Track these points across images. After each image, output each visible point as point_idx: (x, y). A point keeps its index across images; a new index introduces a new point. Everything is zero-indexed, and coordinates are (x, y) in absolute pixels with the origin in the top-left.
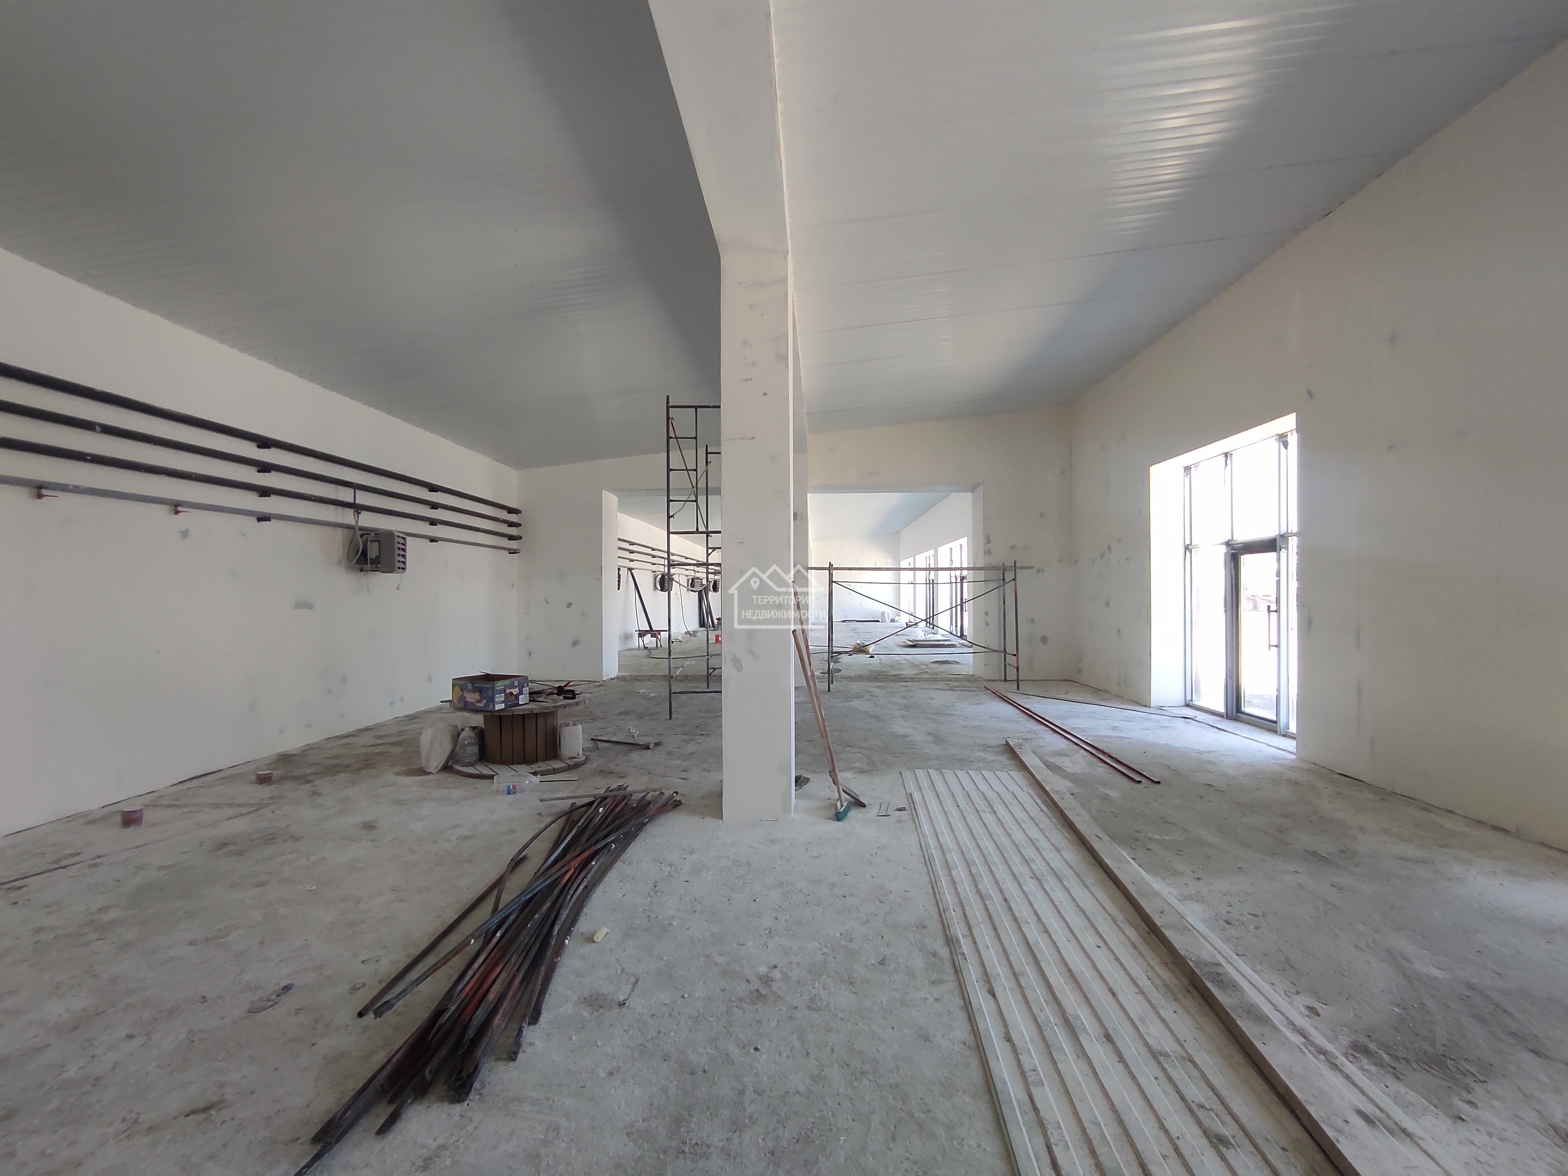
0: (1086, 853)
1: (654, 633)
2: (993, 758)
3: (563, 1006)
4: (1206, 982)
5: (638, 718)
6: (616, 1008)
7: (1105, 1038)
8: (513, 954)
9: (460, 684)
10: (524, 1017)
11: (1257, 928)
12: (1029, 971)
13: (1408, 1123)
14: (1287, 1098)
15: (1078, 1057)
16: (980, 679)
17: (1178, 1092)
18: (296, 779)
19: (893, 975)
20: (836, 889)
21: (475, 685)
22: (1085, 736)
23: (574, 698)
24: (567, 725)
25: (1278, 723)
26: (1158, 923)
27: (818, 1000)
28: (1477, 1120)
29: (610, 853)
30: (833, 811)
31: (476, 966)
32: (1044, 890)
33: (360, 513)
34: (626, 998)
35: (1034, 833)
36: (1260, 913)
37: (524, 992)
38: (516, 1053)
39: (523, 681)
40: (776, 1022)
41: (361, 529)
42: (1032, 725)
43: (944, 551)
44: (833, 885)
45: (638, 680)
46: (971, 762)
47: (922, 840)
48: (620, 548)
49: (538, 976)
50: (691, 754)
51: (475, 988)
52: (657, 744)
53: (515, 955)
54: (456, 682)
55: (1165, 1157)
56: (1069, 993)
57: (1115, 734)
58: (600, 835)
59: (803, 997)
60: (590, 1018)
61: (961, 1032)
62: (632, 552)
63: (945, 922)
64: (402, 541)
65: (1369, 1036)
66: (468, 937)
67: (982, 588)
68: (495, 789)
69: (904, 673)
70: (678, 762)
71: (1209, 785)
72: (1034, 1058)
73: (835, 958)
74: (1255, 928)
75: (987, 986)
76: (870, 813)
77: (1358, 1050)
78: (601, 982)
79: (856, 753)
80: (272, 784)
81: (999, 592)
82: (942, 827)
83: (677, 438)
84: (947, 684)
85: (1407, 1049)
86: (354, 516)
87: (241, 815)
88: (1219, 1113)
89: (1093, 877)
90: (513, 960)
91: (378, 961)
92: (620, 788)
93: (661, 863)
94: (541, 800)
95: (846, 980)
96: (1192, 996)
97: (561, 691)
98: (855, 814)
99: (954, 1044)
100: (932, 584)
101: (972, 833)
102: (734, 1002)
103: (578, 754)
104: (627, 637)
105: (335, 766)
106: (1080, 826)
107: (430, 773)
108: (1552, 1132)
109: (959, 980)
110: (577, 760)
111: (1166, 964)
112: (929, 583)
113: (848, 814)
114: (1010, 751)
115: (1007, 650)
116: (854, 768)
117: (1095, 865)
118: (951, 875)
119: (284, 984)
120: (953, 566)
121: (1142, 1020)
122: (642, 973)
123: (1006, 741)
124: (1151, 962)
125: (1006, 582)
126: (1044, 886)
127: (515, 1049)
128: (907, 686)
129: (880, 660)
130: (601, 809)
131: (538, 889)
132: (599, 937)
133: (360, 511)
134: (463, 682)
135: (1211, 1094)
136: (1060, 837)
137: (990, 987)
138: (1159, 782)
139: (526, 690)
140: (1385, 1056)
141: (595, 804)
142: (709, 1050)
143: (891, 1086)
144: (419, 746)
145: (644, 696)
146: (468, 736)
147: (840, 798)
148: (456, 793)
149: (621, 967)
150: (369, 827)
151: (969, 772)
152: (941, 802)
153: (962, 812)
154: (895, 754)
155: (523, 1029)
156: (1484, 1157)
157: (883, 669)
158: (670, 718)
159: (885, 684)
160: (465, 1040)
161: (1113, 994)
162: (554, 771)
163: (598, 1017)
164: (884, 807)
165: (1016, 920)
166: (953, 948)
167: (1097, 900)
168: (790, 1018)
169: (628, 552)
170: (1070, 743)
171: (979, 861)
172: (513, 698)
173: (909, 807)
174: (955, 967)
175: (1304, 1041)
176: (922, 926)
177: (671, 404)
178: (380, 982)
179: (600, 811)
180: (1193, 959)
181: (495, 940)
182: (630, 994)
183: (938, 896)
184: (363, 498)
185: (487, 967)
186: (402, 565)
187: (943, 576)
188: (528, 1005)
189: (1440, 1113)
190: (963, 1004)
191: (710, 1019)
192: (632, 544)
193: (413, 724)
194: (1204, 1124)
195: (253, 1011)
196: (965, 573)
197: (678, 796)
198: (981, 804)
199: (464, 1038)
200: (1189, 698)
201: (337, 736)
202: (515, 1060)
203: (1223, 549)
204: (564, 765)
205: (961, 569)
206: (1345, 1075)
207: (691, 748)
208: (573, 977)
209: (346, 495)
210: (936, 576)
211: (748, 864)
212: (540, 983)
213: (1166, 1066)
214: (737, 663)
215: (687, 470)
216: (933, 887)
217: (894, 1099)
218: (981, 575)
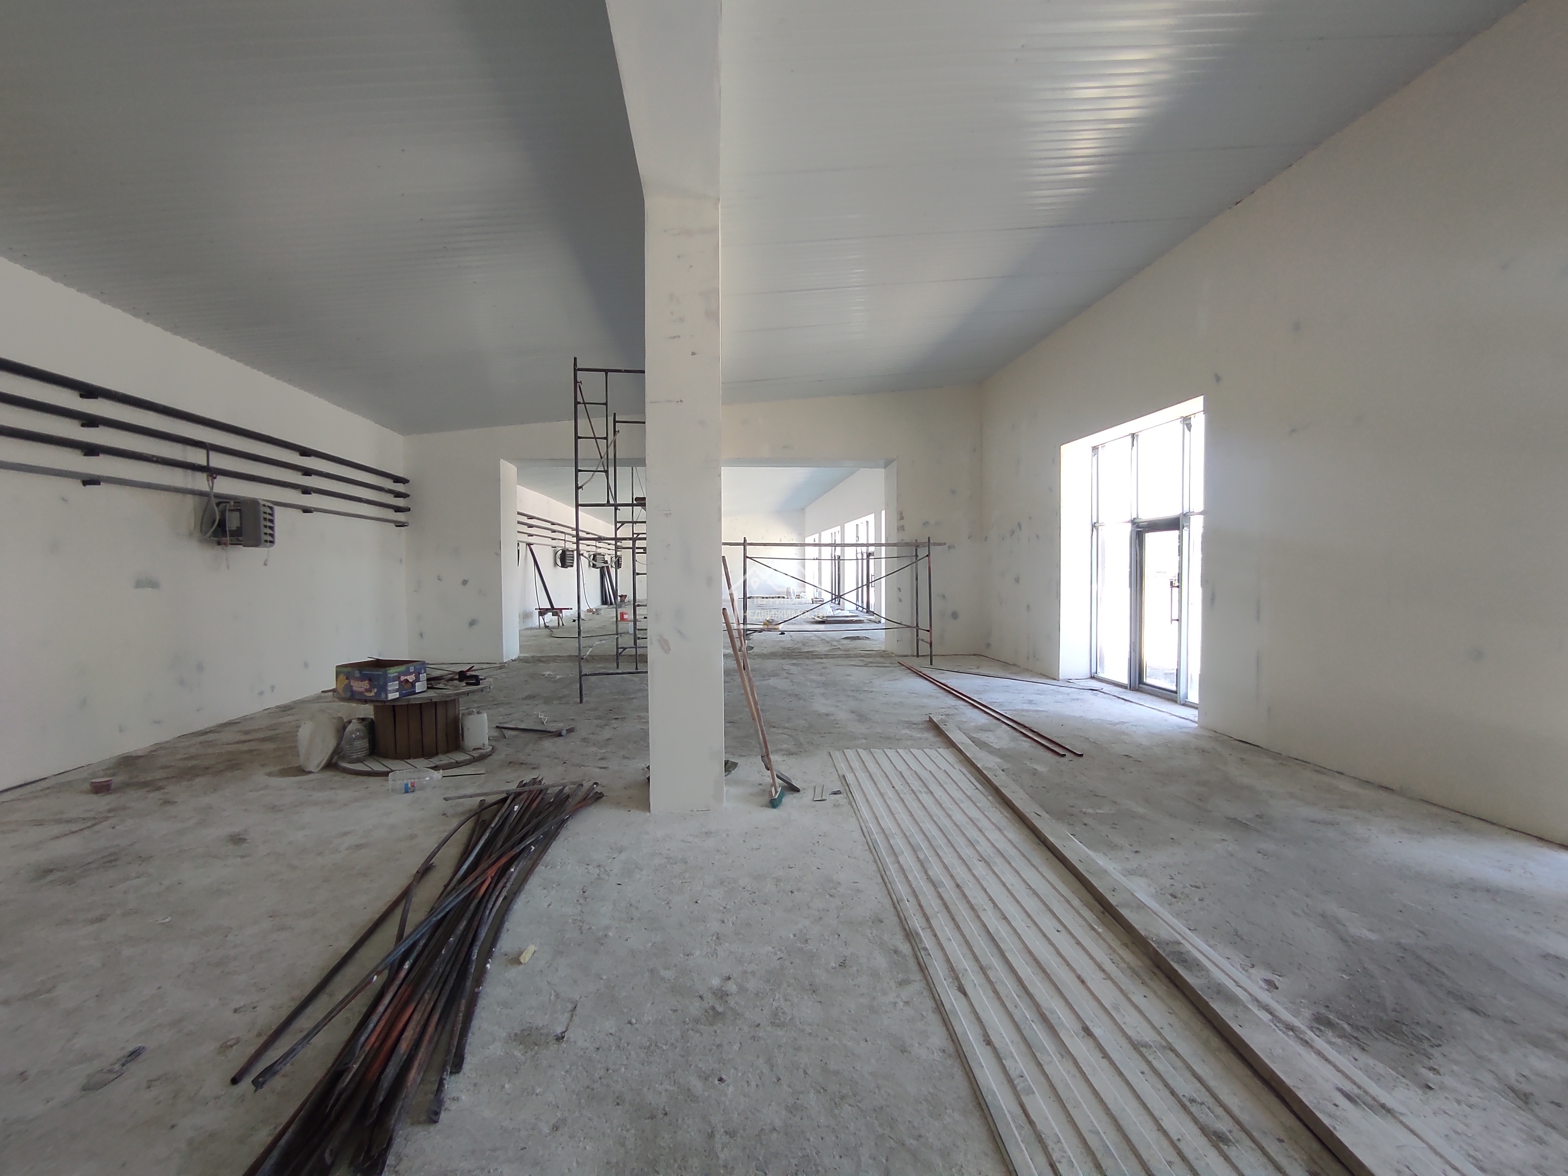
0: (1026, 831)
1: (556, 612)
2: (919, 735)
3: (490, 1047)
4: (1172, 963)
5: (546, 703)
6: (553, 1044)
7: (1084, 1032)
8: (426, 989)
9: (346, 671)
10: (444, 1066)
11: (1201, 900)
12: (995, 962)
13: (1385, 1097)
14: (1273, 1084)
15: (1062, 1056)
16: (893, 655)
17: (1167, 1085)
18: (145, 784)
19: (857, 978)
20: (782, 884)
21: (363, 672)
22: (1003, 710)
23: (477, 683)
24: (470, 714)
25: (1178, 693)
26: (1114, 903)
27: (780, 1014)
28: (1442, 1087)
29: (529, 857)
30: (767, 797)
31: (381, 1008)
32: (994, 872)
33: (215, 478)
34: (564, 1029)
35: (974, 813)
36: (1199, 884)
37: (441, 1034)
38: (437, 1114)
39: (419, 666)
40: (739, 1045)
41: (217, 496)
42: (951, 701)
43: (850, 527)
44: (778, 880)
45: (541, 661)
46: (898, 740)
47: (863, 825)
48: (519, 523)
49: (457, 1016)
50: (608, 740)
51: (381, 1037)
52: (570, 731)
53: (429, 991)
54: (341, 669)
55: (1170, 1163)
56: (1039, 984)
57: (1031, 707)
58: (518, 836)
59: (764, 1012)
60: (524, 1059)
61: (938, 1038)
62: (531, 526)
63: (901, 914)
64: (269, 511)
65: (1327, 1007)
66: (369, 975)
67: (896, 564)
68: (390, 788)
69: (817, 649)
70: (594, 749)
71: (1127, 756)
72: (1019, 1064)
73: (792, 963)
74: (1199, 900)
75: (956, 984)
76: (805, 798)
77: (1321, 1022)
78: (533, 1012)
79: (782, 733)
80: (111, 793)
81: (912, 568)
82: (882, 811)
83: (585, 403)
84: (860, 660)
85: (1363, 1017)
86: (208, 480)
87: (73, 833)
88: (1210, 1106)
89: (1038, 856)
90: (427, 997)
91: (254, 1008)
92: (534, 781)
93: (588, 865)
94: (446, 799)
95: (808, 988)
96: (1158, 978)
97: (462, 676)
98: (789, 800)
99: (933, 1053)
100: (838, 560)
101: (912, 815)
102: (688, 1024)
103: (484, 744)
104: (526, 616)
105: (193, 768)
106: (1018, 804)
107: (310, 772)
108: (1512, 1094)
109: (926, 979)
110: (481, 751)
111: (1126, 945)
112: (835, 559)
113: (783, 800)
114: (935, 728)
115: (919, 625)
116: (781, 750)
117: (1039, 844)
118: (898, 862)
119: (131, 1049)
120: (860, 542)
121: (1116, 1008)
122: (581, 998)
123: (930, 717)
124: (1113, 944)
125: (918, 558)
126: (994, 868)
127: (436, 1109)
128: (822, 663)
129: (791, 636)
130: (516, 807)
131: (451, 906)
132: (525, 958)
133: (215, 476)
134: (349, 669)
135: (1199, 1085)
136: (999, 816)
137: (959, 984)
138: (1081, 755)
139: (423, 677)
140: (1346, 1026)
141: (509, 801)
142: (669, 1087)
143: (875, 1110)
144: (296, 741)
145: (549, 678)
146: (356, 729)
147: (774, 784)
148: (344, 795)
149: (555, 992)
150: (237, 840)
151: (898, 750)
152: (875, 784)
153: (898, 794)
154: (821, 734)
155: (444, 1082)
156: (1461, 1128)
157: (795, 646)
158: (581, 702)
159: (800, 661)
160: (373, 1109)
161: (1083, 982)
162: (458, 764)
163: (533, 1057)
164: (818, 790)
165: (972, 908)
166: (914, 943)
167: (1048, 881)
168: (753, 1038)
169: (526, 527)
170: (990, 718)
171: (924, 845)
172: (409, 685)
173: (844, 790)
174: (919, 964)
175: (1270, 1017)
176: (879, 920)
177: (579, 367)
178: (259, 1035)
179: (515, 810)
180: (1154, 939)
181: (403, 974)
182: (568, 1025)
183: (890, 887)
184: (218, 461)
185: (395, 1007)
186: (269, 538)
187: (850, 553)
188: (448, 1051)
189: (1410, 1084)
190: (934, 1006)
191: (664, 1047)
192: (531, 518)
193: (289, 715)
194: (1201, 1120)
195: (89, 1088)
196: (872, 549)
197: (598, 787)
198: (916, 785)
199: (372, 1107)
200: (1094, 670)
201: (193, 733)
202: (436, 1122)
203: (1129, 527)
204: (468, 757)
205: (868, 545)
206: (1317, 1051)
207: (607, 733)
208: (498, 1009)
209: (198, 457)
210: (843, 552)
211: (685, 861)
212: (461, 1021)
213: (1150, 1058)
214: (665, 645)
215: (596, 438)
216: (882, 877)
217: (881, 1125)
218: (894, 551)
